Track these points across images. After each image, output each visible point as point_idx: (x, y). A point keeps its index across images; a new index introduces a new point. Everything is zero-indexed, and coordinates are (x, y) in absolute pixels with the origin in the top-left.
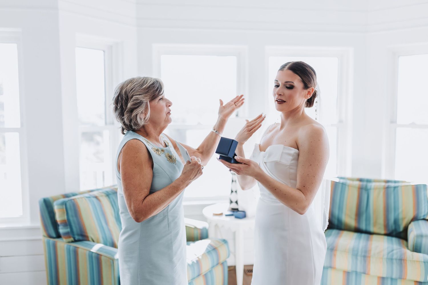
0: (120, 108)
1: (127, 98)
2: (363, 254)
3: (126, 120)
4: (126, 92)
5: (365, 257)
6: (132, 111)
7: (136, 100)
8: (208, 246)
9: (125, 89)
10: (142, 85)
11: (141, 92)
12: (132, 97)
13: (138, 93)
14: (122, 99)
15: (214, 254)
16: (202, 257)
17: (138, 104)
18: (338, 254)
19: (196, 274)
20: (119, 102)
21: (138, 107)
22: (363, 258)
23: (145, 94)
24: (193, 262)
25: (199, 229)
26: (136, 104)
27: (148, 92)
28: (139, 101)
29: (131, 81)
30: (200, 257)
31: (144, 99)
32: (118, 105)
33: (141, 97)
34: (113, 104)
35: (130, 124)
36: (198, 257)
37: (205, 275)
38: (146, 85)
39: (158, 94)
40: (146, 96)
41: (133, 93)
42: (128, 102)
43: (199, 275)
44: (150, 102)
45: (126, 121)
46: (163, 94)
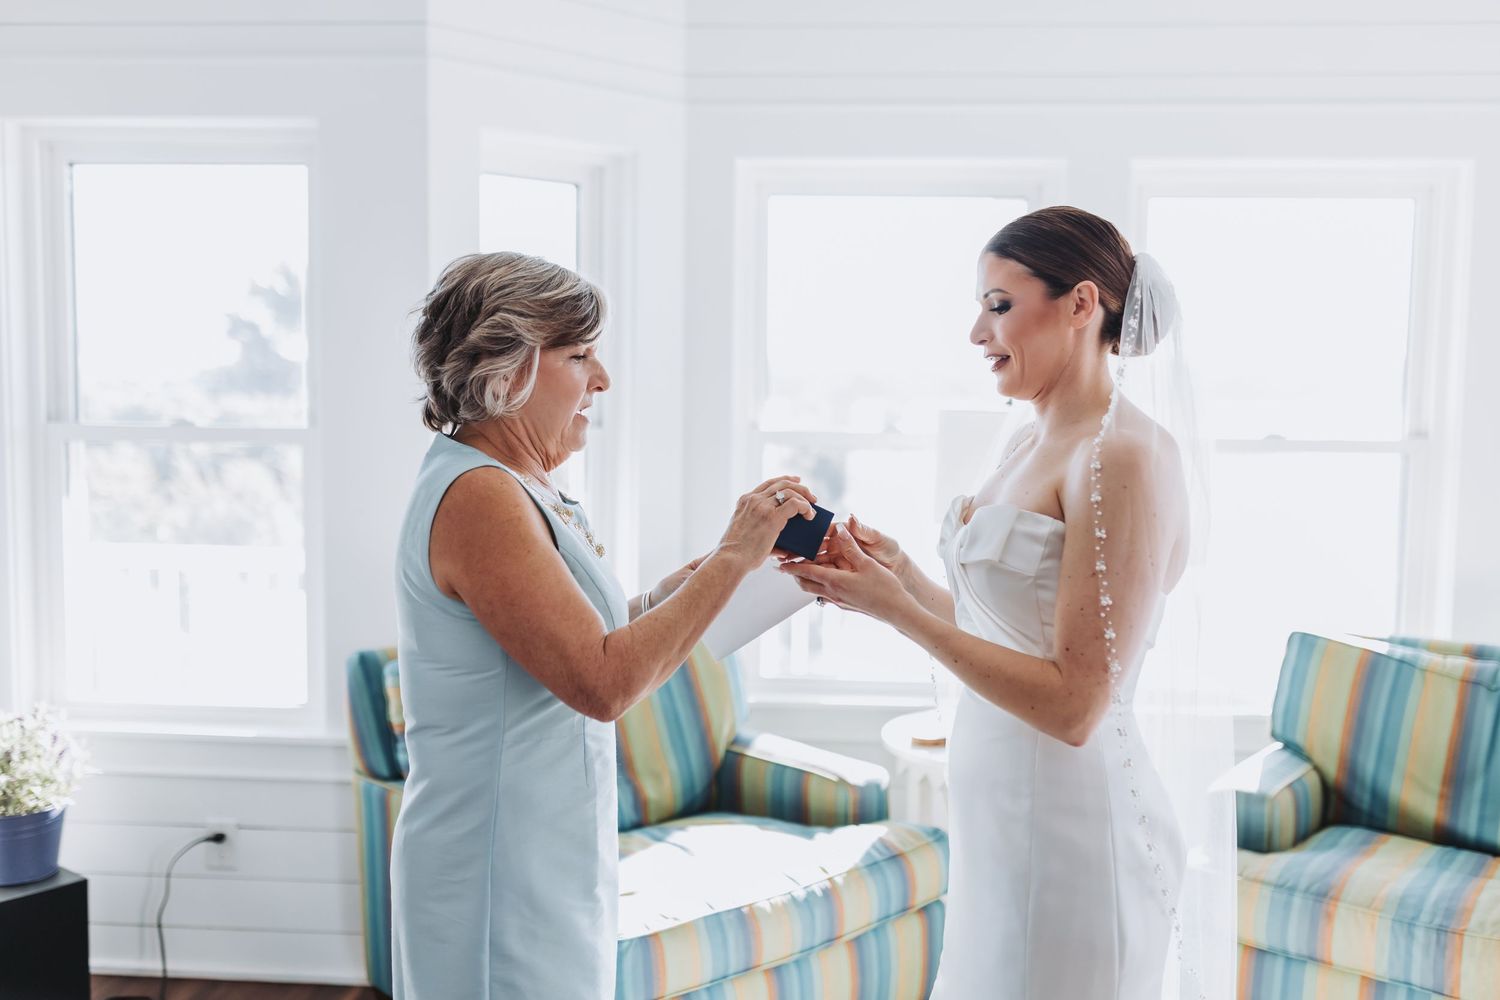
0: (439, 333)
1: (474, 309)
2: (1437, 921)
3: (445, 380)
4: (479, 290)
5: (1441, 930)
6: (475, 357)
7: (504, 327)
8: (874, 847)
9: (483, 278)
10: (541, 286)
11: (529, 307)
12: (493, 313)
13: (518, 309)
14: (458, 305)
15: (891, 873)
16: (845, 878)
17: (504, 344)
18: (1342, 911)
19: (820, 936)
20: (443, 314)
21: (500, 353)
22: (1434, 936)
23: (538, 321)
24: (812, 894)
25: (854, 787)
26: (496, 339)
27: (550, 316)
28: (510, 335)
29: (510, 262)
30: (839, 880)
31: (529, 336)
32: (436, 320)
33: (522, 323)
34: (420, 313)
35: (456, 397)
36: (830, 879)
37: (857, 942)
38: (550, 294)
39: (579, 336)
40: (541, 329)
41: (501, 301)
42: (476, 323)
43: (831, 941)
44: (542, 349)
45: (444, 384)
46: (593, 343)
